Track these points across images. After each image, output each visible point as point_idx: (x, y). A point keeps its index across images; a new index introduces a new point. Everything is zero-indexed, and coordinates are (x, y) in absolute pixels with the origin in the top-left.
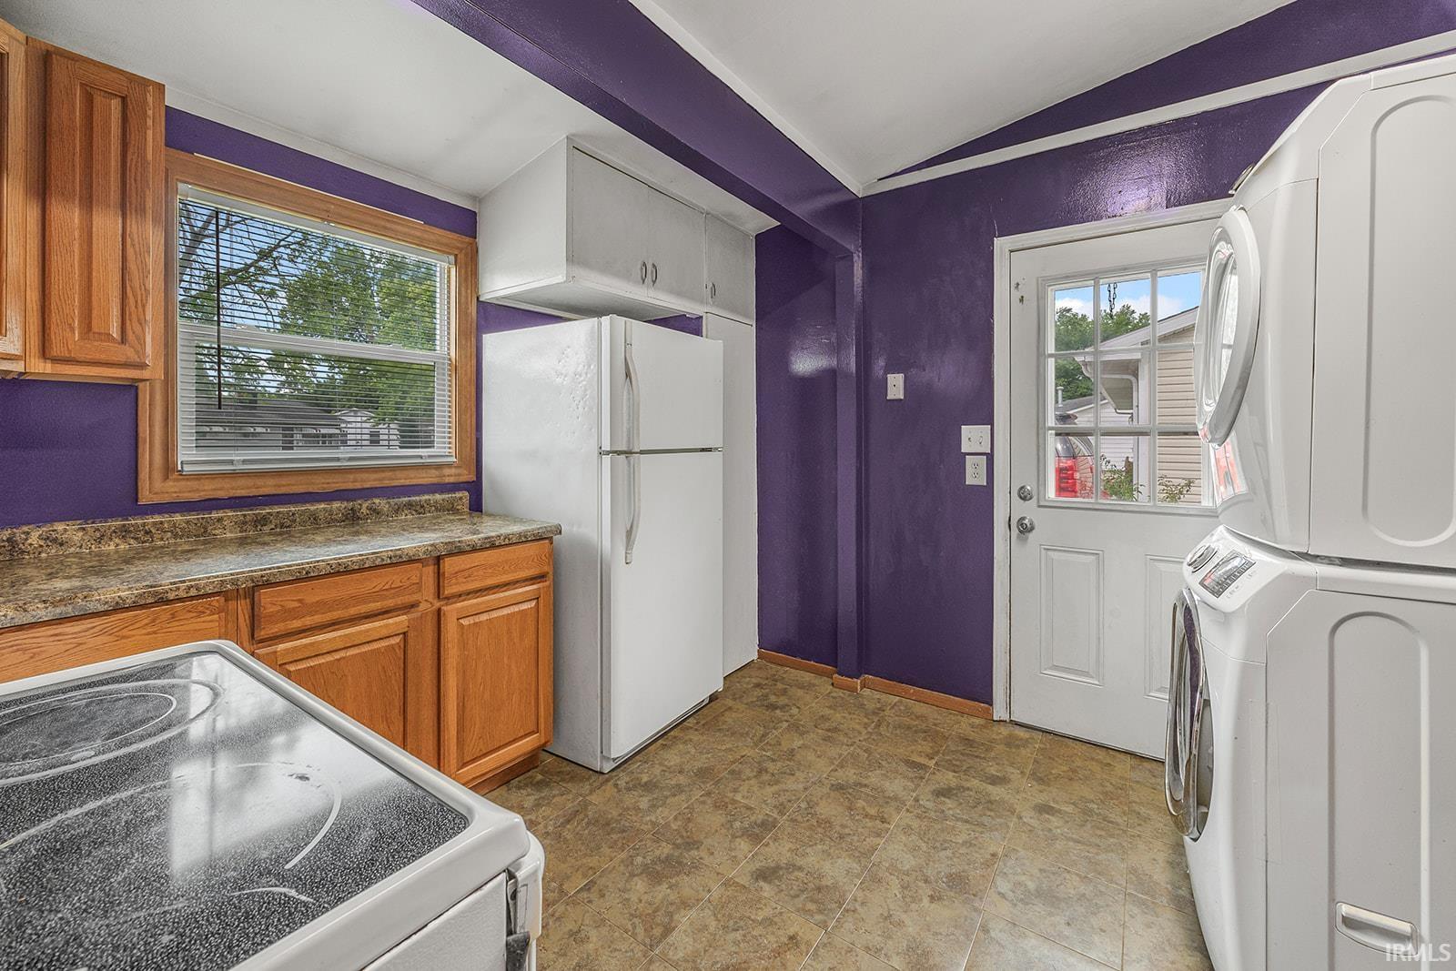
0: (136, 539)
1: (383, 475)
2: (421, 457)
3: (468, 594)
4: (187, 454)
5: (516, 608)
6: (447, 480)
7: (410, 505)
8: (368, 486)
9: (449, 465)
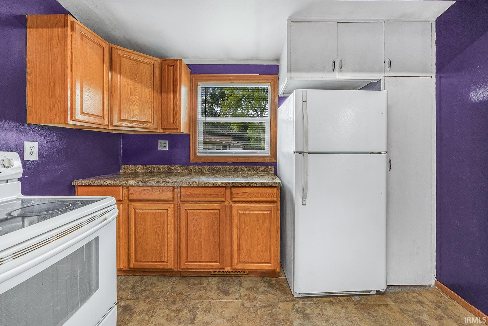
0: (189, 171)
1: (246, 158)
2: (257, 153)
3: (243, 202)
4: (201, 150)
5: (261, 212)
6: (266, 161)
7: (253, 169)
8: (241, 162)
9: (268, 156)
